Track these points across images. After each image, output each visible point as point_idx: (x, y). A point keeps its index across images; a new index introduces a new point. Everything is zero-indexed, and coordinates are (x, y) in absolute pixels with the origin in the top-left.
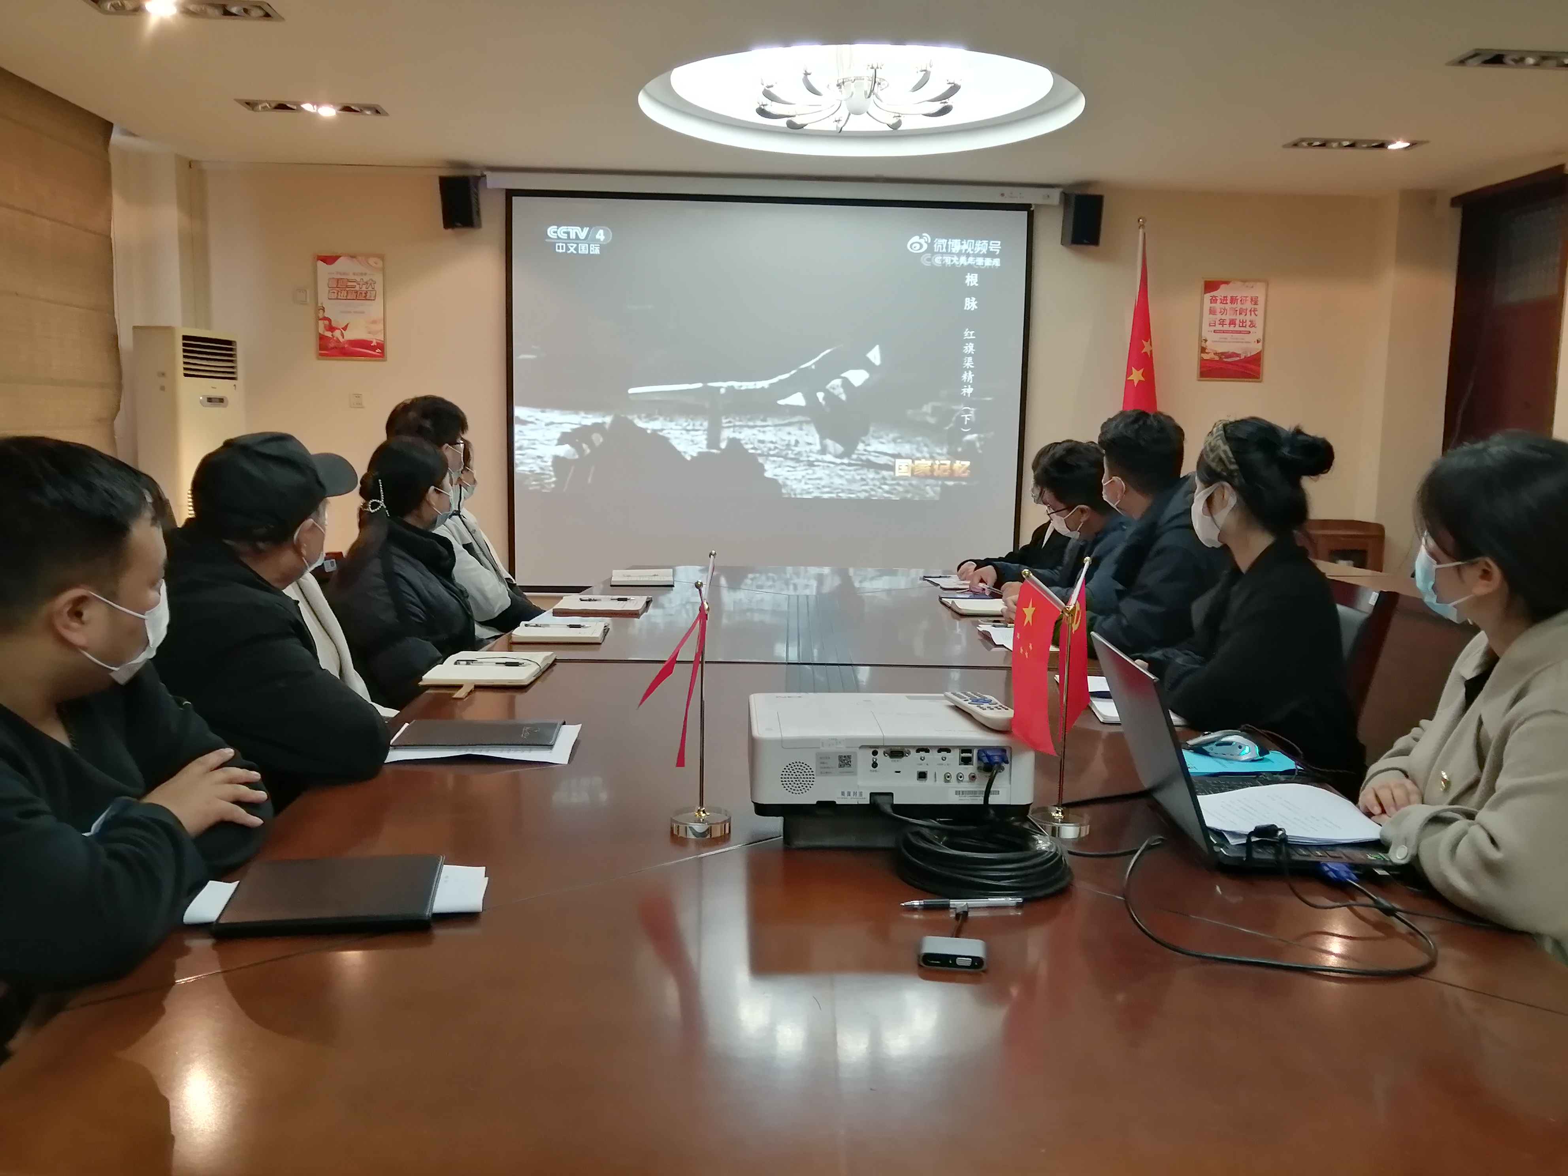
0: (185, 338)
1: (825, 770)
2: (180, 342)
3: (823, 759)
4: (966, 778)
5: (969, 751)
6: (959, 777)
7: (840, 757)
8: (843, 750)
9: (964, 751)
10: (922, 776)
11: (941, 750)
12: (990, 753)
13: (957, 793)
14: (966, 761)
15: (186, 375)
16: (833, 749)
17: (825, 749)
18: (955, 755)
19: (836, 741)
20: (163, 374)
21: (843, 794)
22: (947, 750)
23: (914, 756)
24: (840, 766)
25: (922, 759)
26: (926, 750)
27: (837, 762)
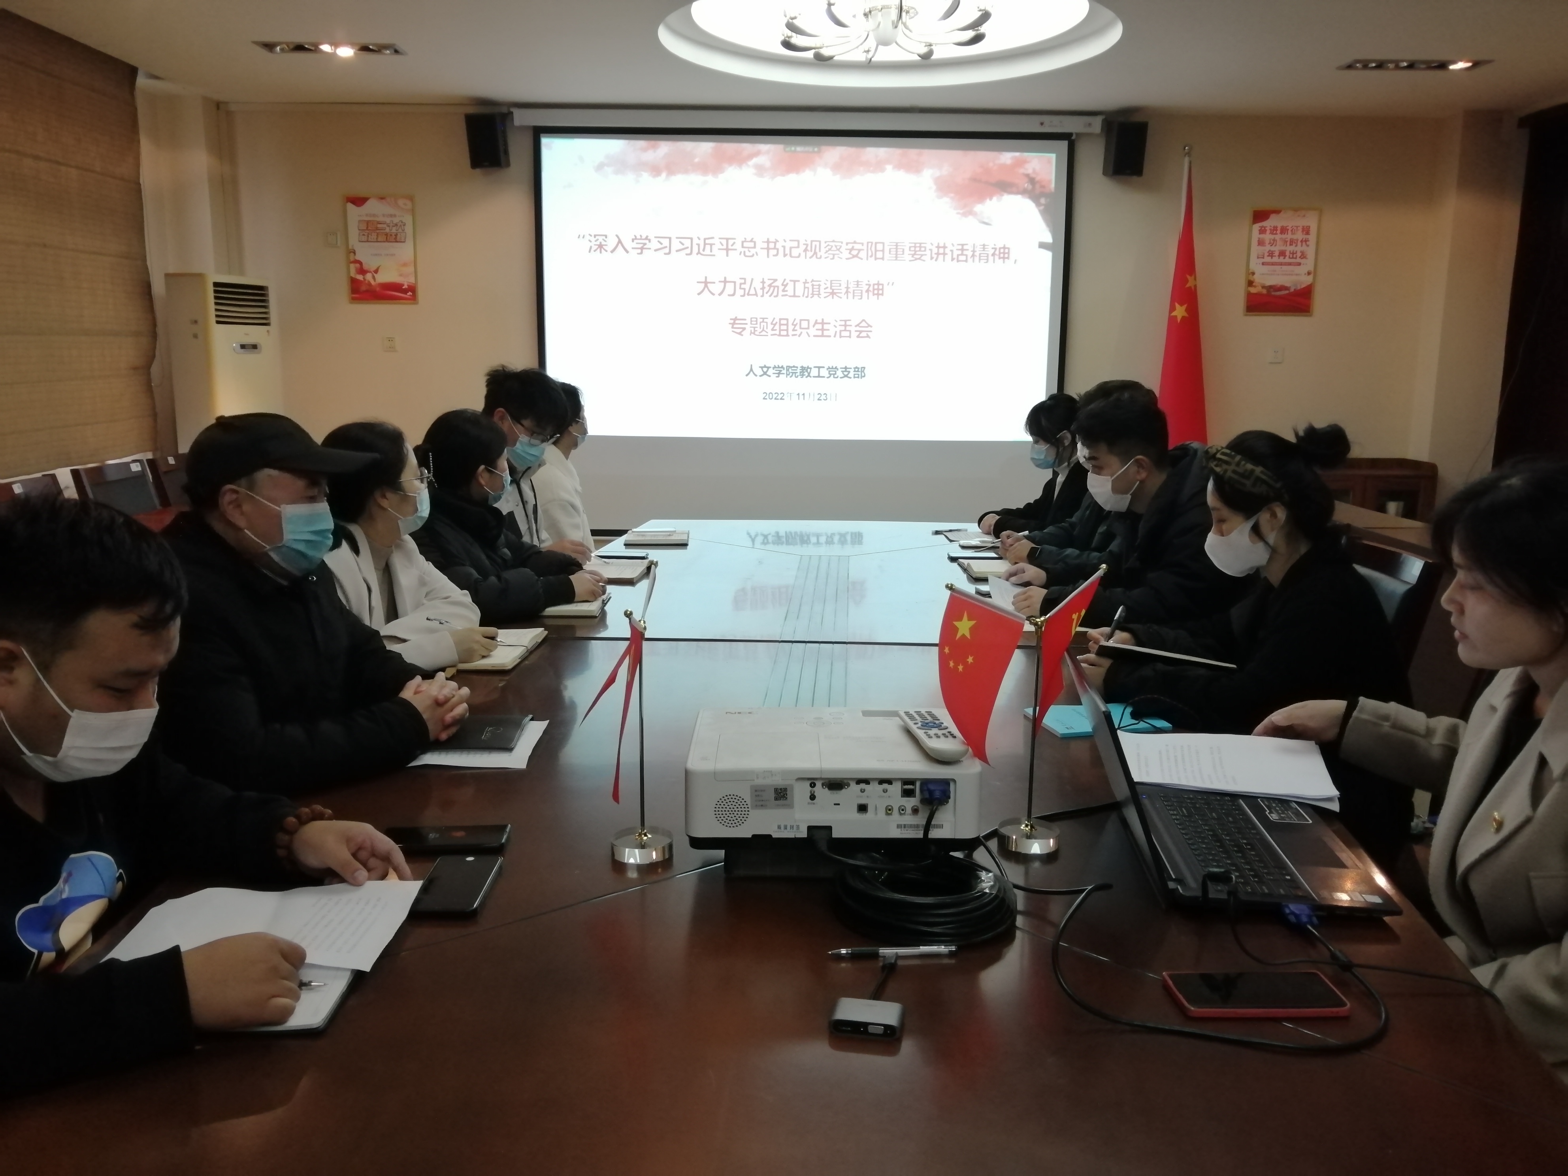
0: (216, 284)
1: (760, 804)
2: (211, 289)
4: (909, 811)
5: (911, 782)
6: (902, 810)
7: (776, 790)
8: (779, 782)
9: (906, 782)
10: (863, 808)
11: (882, 782)
12: (932, 787)
13: (899, 826)
15: (218, 322)
16: (768, 781)
17: (760, 782)
18: (897, 788)
19: (770, 773)
20: (196, 322)
21: (779, 827)
22: (889, 782)
23: (854, 788)
24: (776, 799)
25: (863, 791)
26: (867, 781)
27: (772, 795)
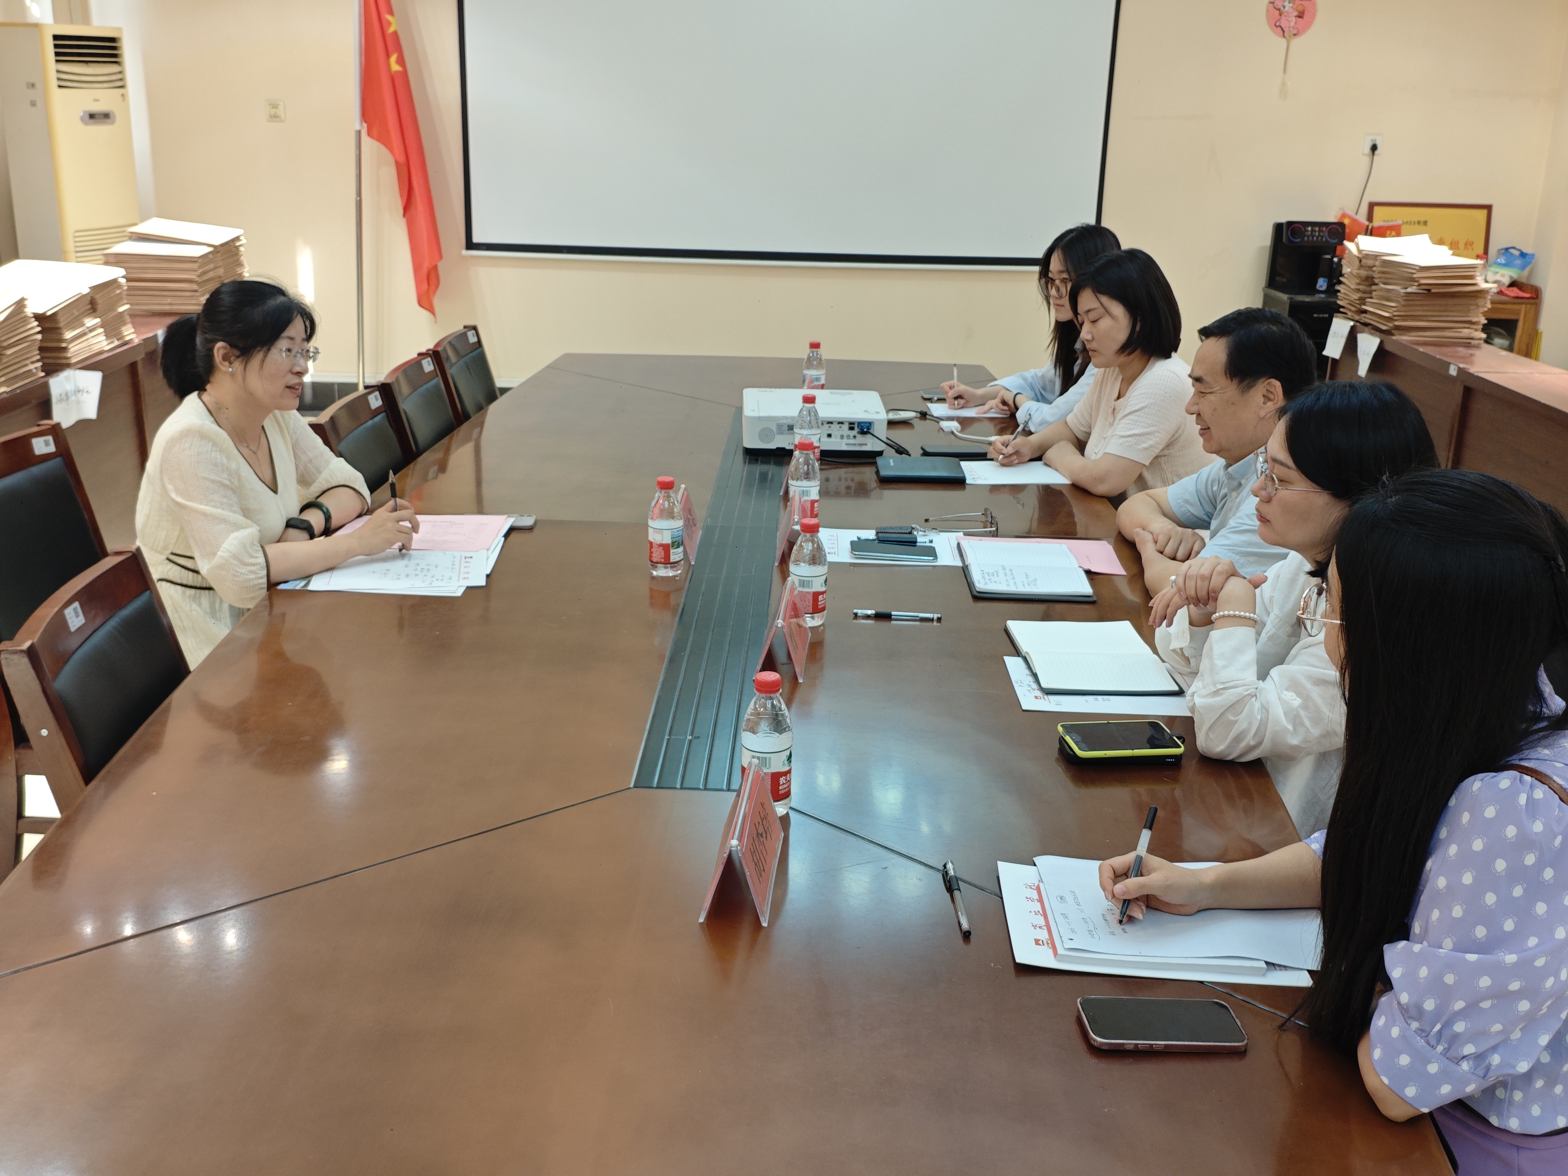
0: (56, 37)
1: (781, 432)
2: (50, 44)
3: (779, 426)
4: (852, 437)
5: (853, 424)
6: (848, 437)
7: (788, 426)
8: (790, 422)
9: (851, 423)
10: (829, 436)
11: (839, 423)
12: (862, 425)
13: (846, 444)
14: (852, 429)
15: (60, 87)
16: (785, 421)
17: (781, 421)
18: (846, 427)
19: (787, 418)
20: (33, 85)
21: (789, 444)
22: (842, 423)
23: (827, 426)
24: (788, 430)
25: (830, 427)
26: (831, 423)
27: (786, 428)
